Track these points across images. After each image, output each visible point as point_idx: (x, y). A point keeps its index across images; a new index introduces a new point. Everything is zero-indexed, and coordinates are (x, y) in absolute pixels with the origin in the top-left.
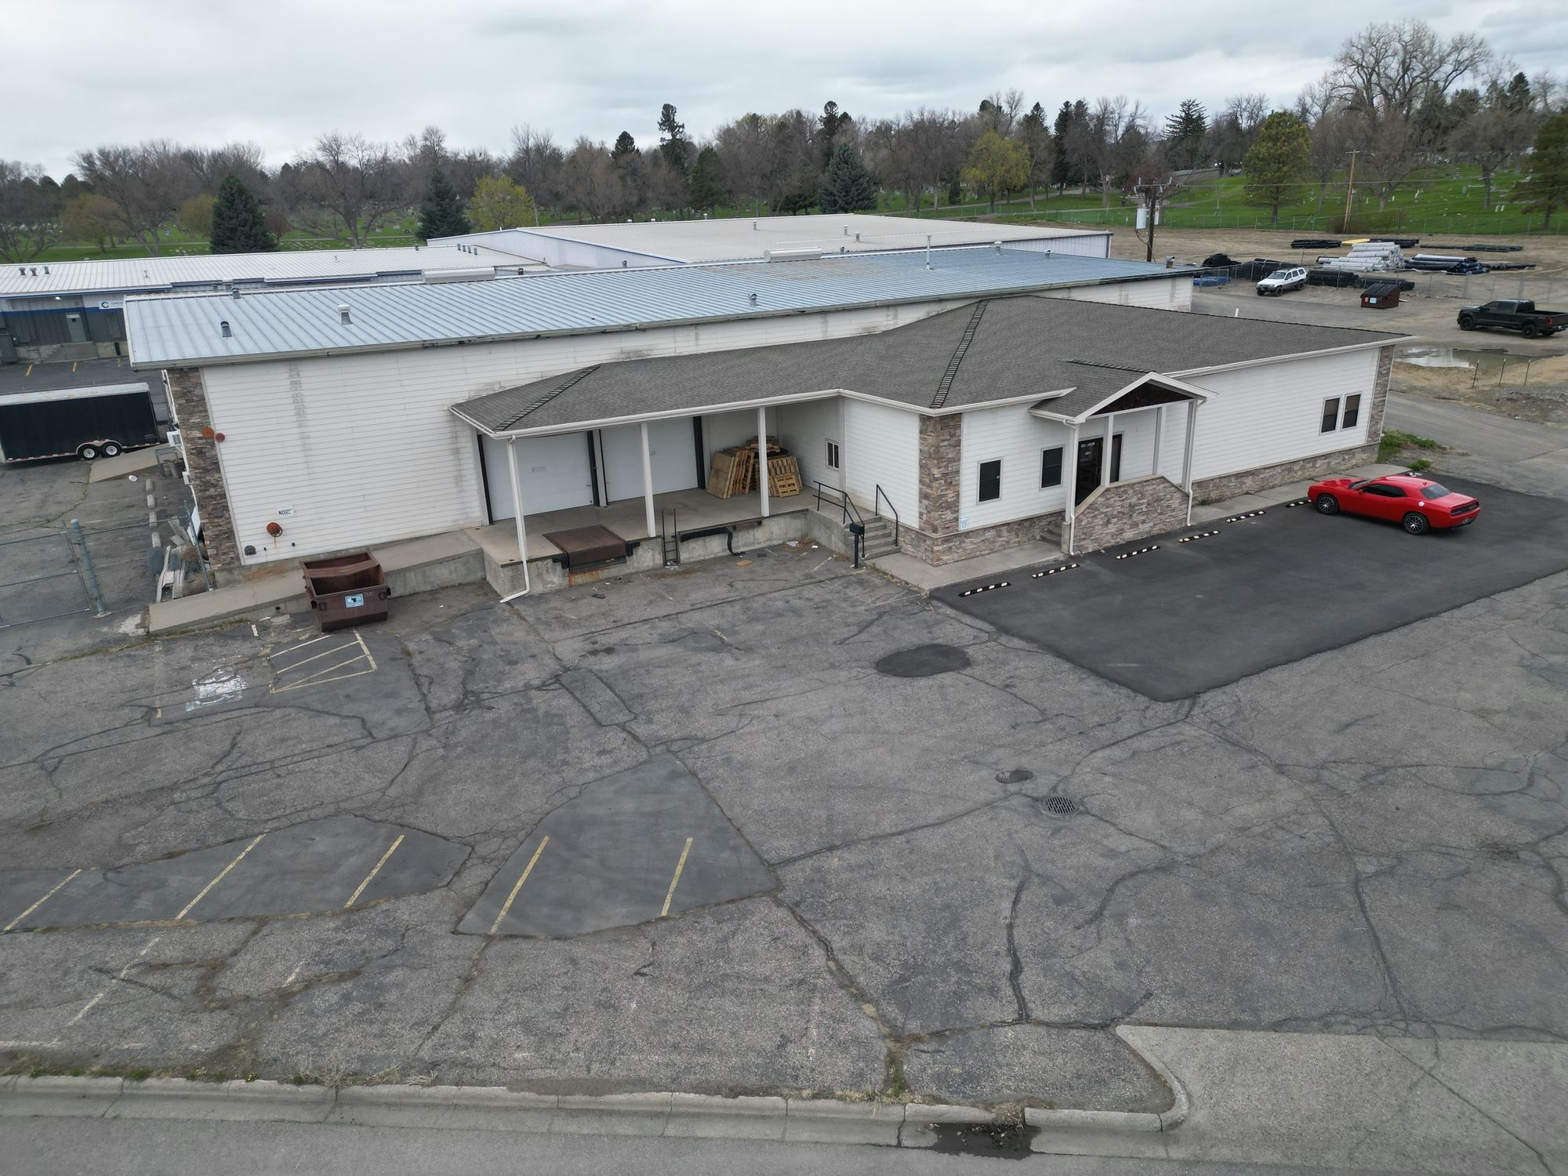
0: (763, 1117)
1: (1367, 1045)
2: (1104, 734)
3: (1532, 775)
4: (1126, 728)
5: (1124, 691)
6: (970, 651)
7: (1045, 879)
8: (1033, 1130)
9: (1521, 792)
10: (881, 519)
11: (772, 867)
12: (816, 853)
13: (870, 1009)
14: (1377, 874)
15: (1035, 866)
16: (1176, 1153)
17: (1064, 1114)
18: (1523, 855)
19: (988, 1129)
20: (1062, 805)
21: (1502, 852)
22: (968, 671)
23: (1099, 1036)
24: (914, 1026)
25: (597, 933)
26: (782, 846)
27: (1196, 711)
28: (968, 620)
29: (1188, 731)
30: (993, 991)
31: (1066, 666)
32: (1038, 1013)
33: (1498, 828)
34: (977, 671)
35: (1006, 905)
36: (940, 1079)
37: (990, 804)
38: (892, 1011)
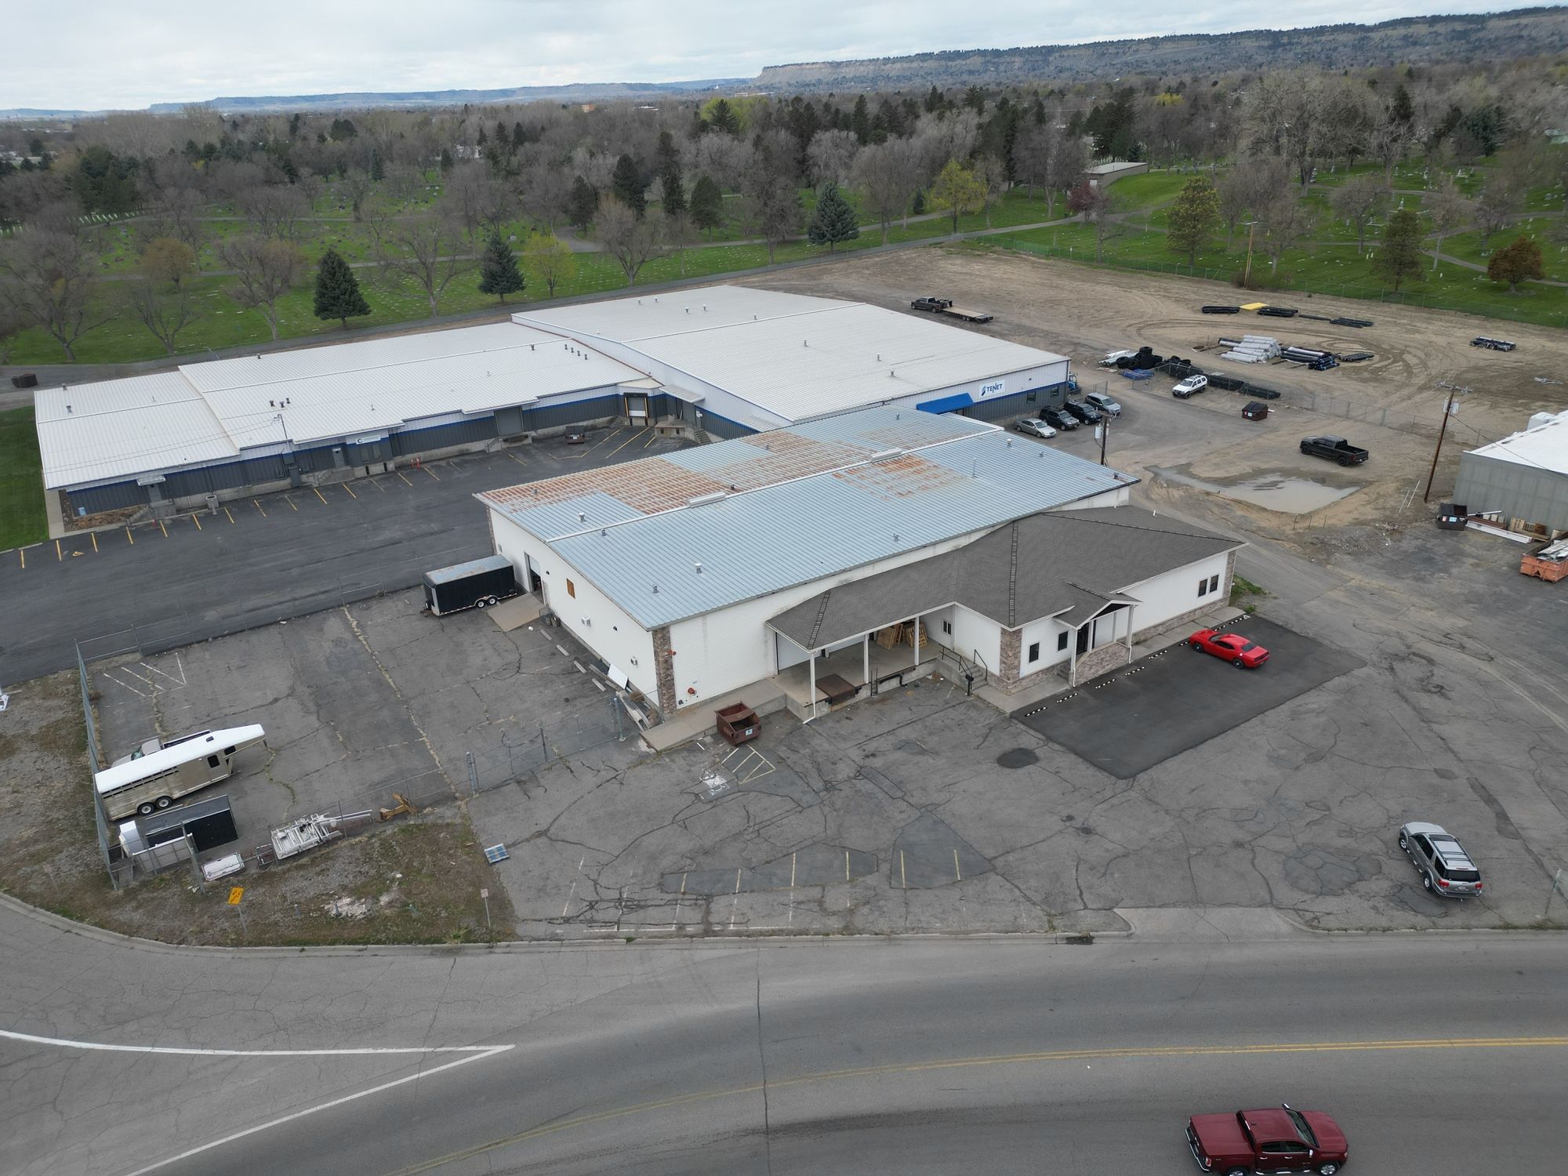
0: (1016, 938)
1: (1185, 911)
2: (1099, 797)
3: (1257, 811)
4: (1108, 794)
5: (1106, 774)
6: (1037, 751)
7: (1085, 861)
8: (1093, 938)
9: (1251, 820)
10: (977, 666)
11: (990, 860)
12: (1003, 854)
13: (1038, 907)
14: (1196, 855)
15: (1081, 857)
16: (1131, 941)
17: (1101, 933)
18: (1246, 846)
19: (1080, 938)
20: (1087, 831)
21: (1239, 845)
22: (1038, 764)
23: (1108, 912)
24: (1053, 912)
25: (940, 887)
26: (989, 852)
27: (1135, 783)
28: (1032, 732)
29: (1132, 794)
30: (1075, 900)
31: (1080, 760)
32: (1089, 907)
33: (1240, 835)
34: (1042, 763)
35: (1074, 871)
36: (1064, 926)
37: (1060, 832)
38: (1045, 908)
